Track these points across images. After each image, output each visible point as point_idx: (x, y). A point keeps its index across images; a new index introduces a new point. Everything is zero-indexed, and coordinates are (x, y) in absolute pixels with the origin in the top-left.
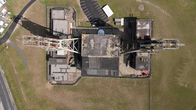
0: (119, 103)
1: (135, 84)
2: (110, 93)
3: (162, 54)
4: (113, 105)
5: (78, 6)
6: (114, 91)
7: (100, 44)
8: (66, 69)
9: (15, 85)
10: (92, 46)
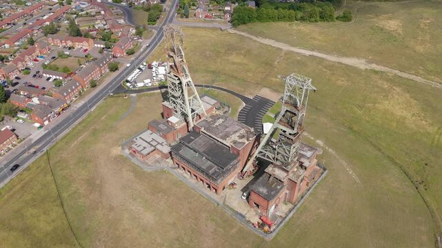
0: (180, 239)
1: (234, 231)
2: (182, 214)
3: (314, 220)
4: (167, 234)
5: (236, 110)
6: (190, 215)
7: (227, 127)
8: (159, 143)
9: (85, 127)
10: (217, 124)
